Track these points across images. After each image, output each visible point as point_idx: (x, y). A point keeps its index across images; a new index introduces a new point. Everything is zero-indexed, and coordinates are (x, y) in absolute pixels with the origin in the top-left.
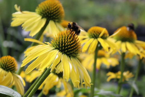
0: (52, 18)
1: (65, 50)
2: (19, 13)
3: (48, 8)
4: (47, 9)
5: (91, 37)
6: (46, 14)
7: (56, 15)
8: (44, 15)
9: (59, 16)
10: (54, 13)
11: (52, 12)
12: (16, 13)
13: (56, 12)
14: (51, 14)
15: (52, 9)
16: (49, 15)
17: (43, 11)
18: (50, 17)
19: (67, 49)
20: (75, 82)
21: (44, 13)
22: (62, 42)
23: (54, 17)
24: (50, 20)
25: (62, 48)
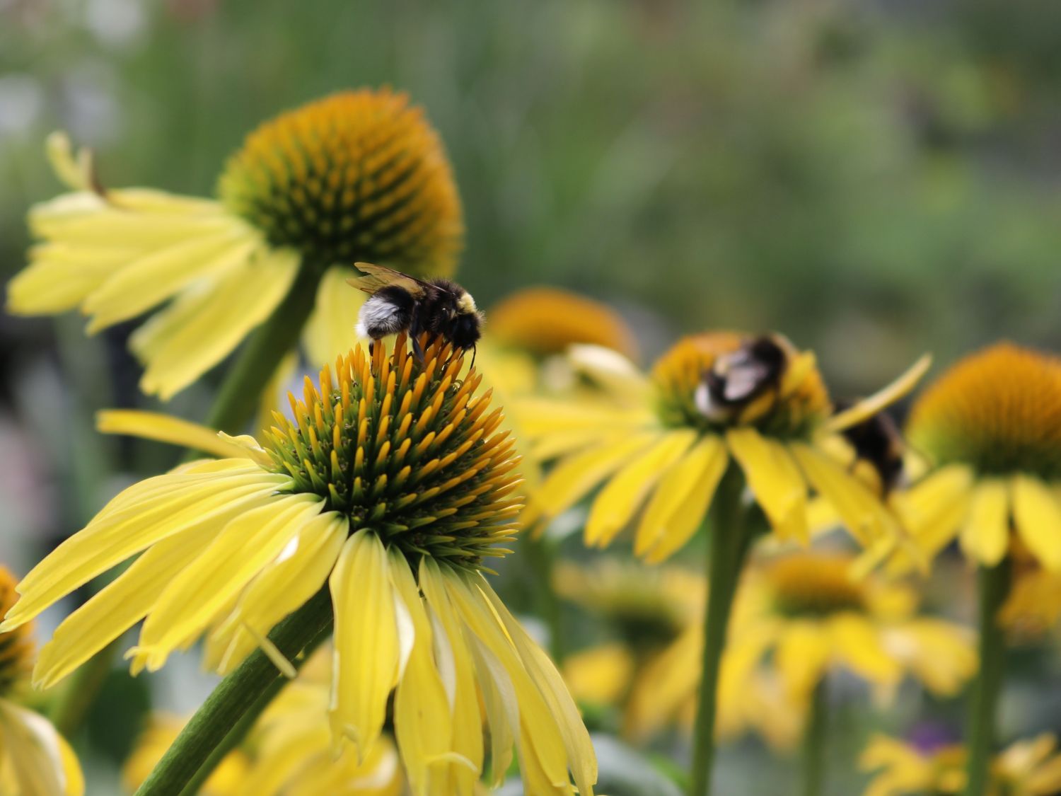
0: (345, 249)
1: (369, 500)
2: (85, 202)
3: (320, 165)
4: (312, 173)
5: (678, 417)
6: (298, 213)
7: (384, 225)
8: (281, 220)
9: (402, 238)
10: (368, 210)
11: (348, 198)
12: (63, 205)
13: (386, 201)
14: (337, 214)
15: (352, 174)
16: (326, 228)
17: (275, 191)
18: (335, 239)
19: (391, 493)
20: (432, 769)
21: (283, 206)
22: (352, 433)
23: (365, 239)
24: (327, 265)
25: (350, 486)
